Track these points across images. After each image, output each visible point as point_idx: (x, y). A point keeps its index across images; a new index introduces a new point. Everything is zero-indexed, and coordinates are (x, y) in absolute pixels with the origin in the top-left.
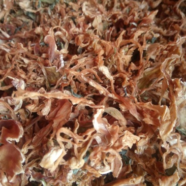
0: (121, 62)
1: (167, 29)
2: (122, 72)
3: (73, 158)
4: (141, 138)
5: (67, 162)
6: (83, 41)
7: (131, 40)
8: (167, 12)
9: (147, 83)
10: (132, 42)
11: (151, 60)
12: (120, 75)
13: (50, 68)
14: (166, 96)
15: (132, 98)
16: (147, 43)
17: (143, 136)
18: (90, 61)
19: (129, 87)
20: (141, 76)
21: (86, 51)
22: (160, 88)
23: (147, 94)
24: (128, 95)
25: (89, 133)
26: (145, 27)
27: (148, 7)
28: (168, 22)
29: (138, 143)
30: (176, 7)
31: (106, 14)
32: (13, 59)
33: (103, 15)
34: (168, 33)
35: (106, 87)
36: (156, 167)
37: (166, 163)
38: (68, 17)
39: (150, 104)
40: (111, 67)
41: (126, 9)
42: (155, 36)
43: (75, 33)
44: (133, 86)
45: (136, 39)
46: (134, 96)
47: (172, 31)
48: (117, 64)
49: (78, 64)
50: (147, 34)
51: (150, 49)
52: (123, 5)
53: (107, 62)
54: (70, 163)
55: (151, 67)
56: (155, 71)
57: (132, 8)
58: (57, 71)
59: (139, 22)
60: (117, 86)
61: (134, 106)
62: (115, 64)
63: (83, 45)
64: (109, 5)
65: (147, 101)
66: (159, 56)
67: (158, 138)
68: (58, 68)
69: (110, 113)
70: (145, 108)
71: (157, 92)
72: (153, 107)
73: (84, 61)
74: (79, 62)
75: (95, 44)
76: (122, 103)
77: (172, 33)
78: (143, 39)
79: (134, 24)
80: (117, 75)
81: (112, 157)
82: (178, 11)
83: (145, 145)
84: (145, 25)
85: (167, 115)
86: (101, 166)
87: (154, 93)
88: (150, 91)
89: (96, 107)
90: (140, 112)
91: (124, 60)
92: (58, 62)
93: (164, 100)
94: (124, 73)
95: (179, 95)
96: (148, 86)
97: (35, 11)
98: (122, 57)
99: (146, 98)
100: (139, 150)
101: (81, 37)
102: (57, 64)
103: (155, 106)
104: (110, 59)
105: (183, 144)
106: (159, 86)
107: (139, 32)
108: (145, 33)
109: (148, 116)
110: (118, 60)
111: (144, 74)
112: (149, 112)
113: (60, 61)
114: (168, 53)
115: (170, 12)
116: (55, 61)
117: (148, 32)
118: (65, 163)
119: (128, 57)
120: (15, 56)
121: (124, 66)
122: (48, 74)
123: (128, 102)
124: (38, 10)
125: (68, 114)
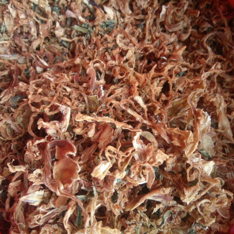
0: (154, 93)
1: (194, 62)
2: (154, 102)
3: (117, 170)
4: (170, 157)
5: (112, 173)
6: (119, 73)
7: (162, 74)
8: (195, 45)
9: (176, 112)
10: (163, 75)
11: (179, 92)
12: (152, 104)
13: (92, 97)
14: (191, 123)
15: (163, 124)
16: (176, 76)
17: (171, 155)
18: (126, 91)
19: (160, 115)
20: (170, 106)
21: (122, 81)
22: (187, 117)
23: (175, 122)
24: (159, 121)
25: (130, 151)
26: (174, 61)
27: (177, 40)
28: (196, 55)
29: (168, 161)
30: (203, 41)
31: (138, 46)
32: (57, 88)
33: (136, 47)
34: (195, 66)
35: (140, 115)
36: (181, 181)
37: (190, 177)
38: (103, 48)
39: (178, 129)
40: (144, 96)
41: (157, 42)
42: (182, 71)
43: (112, 65)
44: (163, 114)
45: (166, 72)
46: (165, 122)
47: (198, 65)
48: (149, 94)
49: (115, 94)
50: (176, 68)
51: (179, 82)
52: (154, 38)
53: (141, 93)
54: (114, 174)
55: (179, 98)
56: (182, 101)
57: (162, 42)
58: (98, 100)
59: (169, 56)
60: (150, 114)
61: (164, 131)
62: (148, 94)
63: (120, 77)
64: (140, 37)
65: (175, 127)
66: (186, 88)
67: (184, 156)
68: (99, 97)
69: (145, 136)
70: (173, 132)
71: (183, 119)
72: (180, 132)
73: (120, 91)
74: (116, 92)
75: (130, 76)
76: (155, 128)
77: (198, 66)
78: (172, 72)
79: (164, 58)
80: (150, 104)
81: (147, 170)
82: (205, 45)
83: (173, 163)
84: (174, 60)
85: (191, 138)
86: (138, 178)
87: (181, 120)
88: (177, 119)
89: (135, 130)
90: (170, 136)
91: (156, 91)
92: (98, 91)
93: (190, 127)
94: (155, 103)
95: (201, 122)
96: (176, 115)
97: (70, 40)
98: (154, 89)
99: (174, 125)
100: (168, 167)
101: (118, 69)
102: (97, 93)
103: (182, 131)
104: (144, 89)
105: (203, 162)
106: (185, 115)
107: (169, 67)
108: (174, 67)
109: (176, 139)
110: (150, 91)
111: (173, 104)
112: (176, 136)
113: (100, 91)
114: (193, 86)
115: (198, 45)
116: (96, 90)
117: (177, 66)
118: (111, 174)
119: (159, 89)
120: (59, 85)
121: (156, 96)
122: (89, 102)
123: (159, 127)
124: (73, 39)
125: (110, 136)
